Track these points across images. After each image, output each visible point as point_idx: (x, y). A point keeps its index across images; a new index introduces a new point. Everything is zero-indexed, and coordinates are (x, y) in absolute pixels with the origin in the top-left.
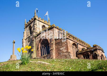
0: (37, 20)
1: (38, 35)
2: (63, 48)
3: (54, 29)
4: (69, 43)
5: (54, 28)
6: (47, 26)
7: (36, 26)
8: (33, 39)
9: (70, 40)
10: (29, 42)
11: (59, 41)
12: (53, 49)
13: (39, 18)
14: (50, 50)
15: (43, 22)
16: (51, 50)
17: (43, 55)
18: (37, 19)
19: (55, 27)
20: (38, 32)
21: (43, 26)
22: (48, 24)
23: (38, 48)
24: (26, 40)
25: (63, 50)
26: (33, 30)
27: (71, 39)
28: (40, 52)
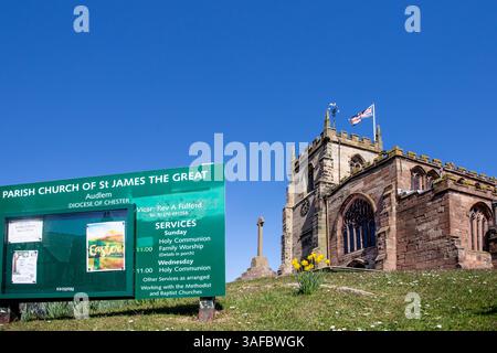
0: (334, 142)
1: (334, 192)
2: (428, 224)
3: (398, 164)
4: (458, 203)
5: (398, 160)
6: (369, 158)
7: (328, 163)
8: (316, 206)
9: (461, 193)
10: (303, 215)
11: (415, 203)
12: (389, 230)
13: (339, 135)
14: (376, 233)
15: (356, 144)
16: (379, 235)
17: (352, 250)
18: (334, 138)
19: (399, 156)
20: (336, 181)
21: (356, 159)
22: (373, 149)
23: (333, 232)
24: (293, 209)
25: (427, 230)
26: (319, 177)
27: (464, 190)
28: (339, 243)
